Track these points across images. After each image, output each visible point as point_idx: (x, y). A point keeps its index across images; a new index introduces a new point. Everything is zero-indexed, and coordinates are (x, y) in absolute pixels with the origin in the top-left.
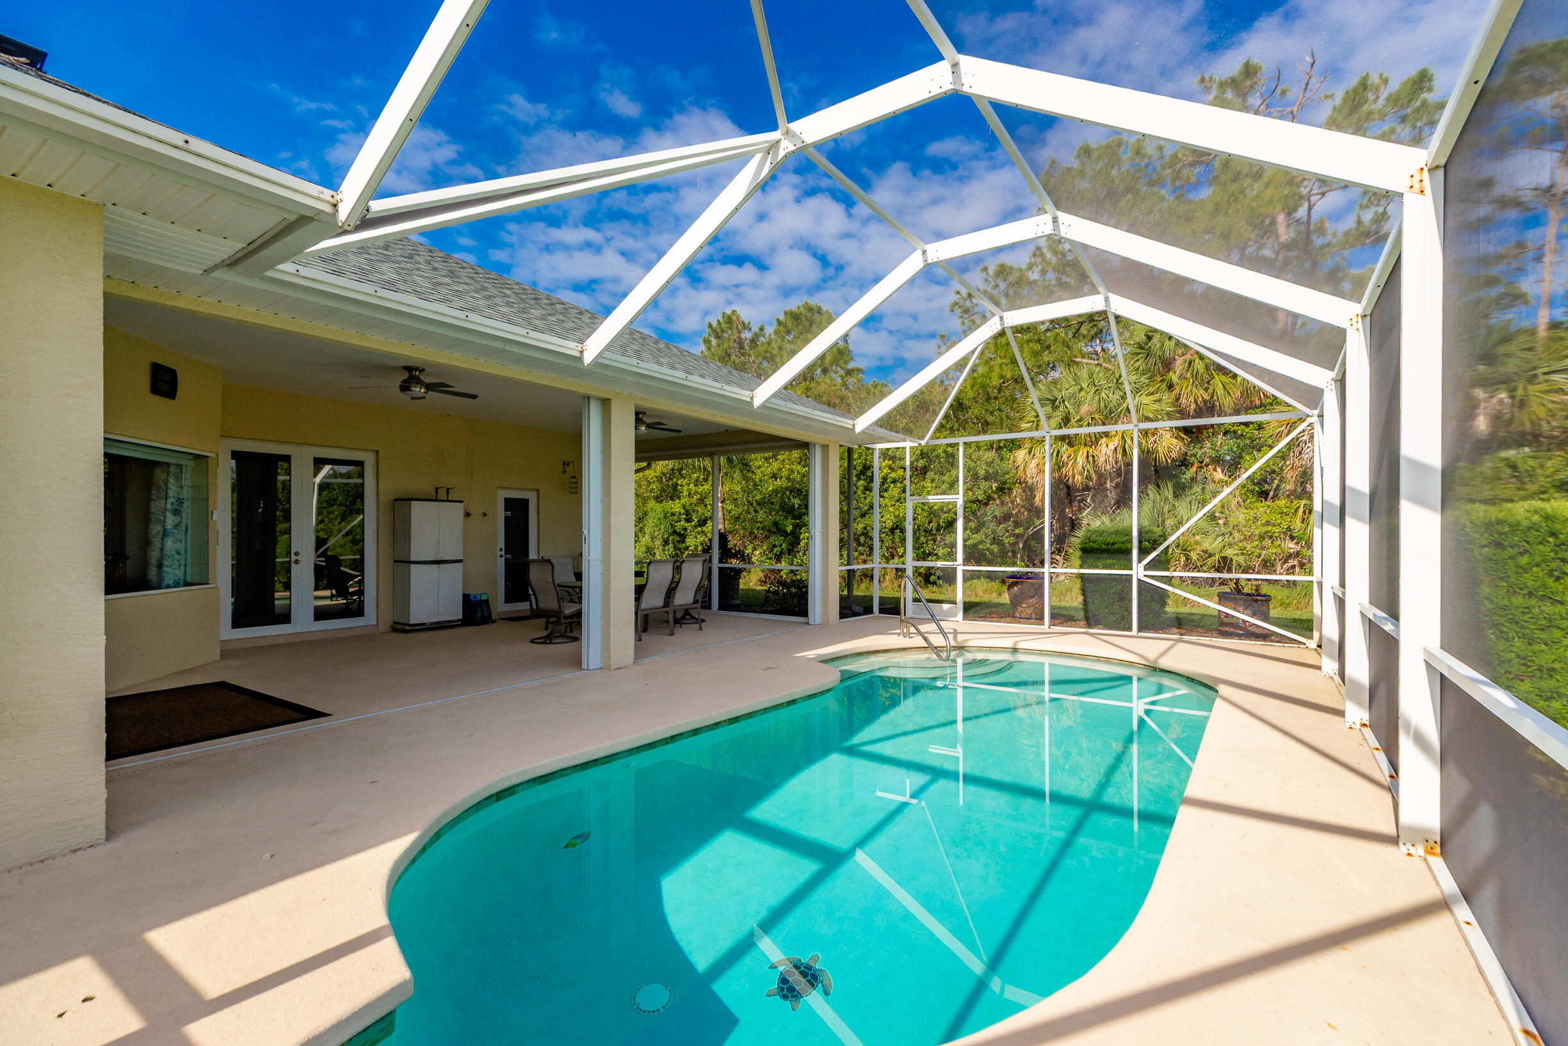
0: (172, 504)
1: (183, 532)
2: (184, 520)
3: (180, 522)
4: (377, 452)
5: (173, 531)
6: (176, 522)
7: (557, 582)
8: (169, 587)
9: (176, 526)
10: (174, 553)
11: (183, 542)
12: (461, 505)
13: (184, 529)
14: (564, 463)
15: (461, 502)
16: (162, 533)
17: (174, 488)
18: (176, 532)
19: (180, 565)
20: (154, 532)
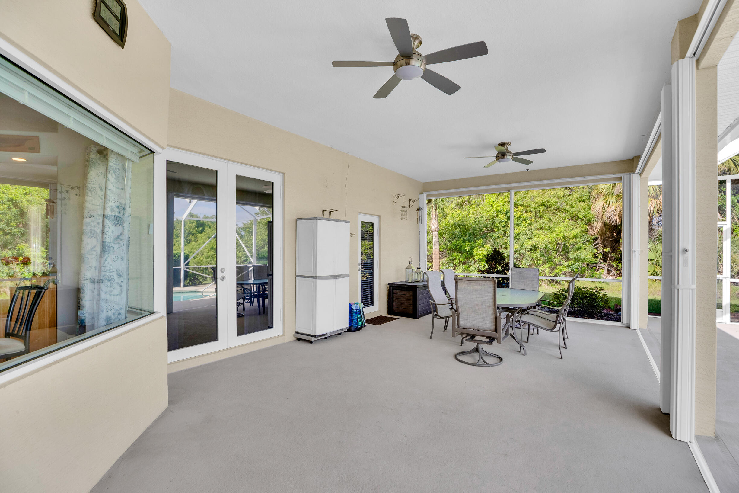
0: (112, 210)
1: (125, 247)
2: (126, 232)
3: (121, 234)
4: (284, 174)
5: (113, 245)
6: (117, 233)
7: (498, 302)
8: (110, 325)
9: (117, 238)
10: (115, 274)
11: (125, 260)
12: (348, 225)
13: (125, 242)
14: (394, 196)
15: (348, 222)
16: (98, 248)
17: (114, 189)
18: (116, 246)
19: (121, 291)
20: (89, 247)
